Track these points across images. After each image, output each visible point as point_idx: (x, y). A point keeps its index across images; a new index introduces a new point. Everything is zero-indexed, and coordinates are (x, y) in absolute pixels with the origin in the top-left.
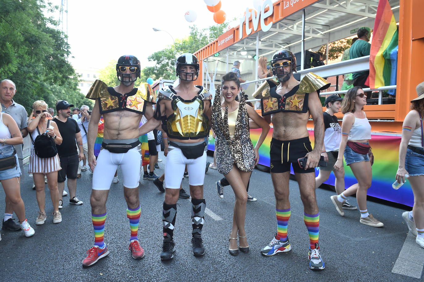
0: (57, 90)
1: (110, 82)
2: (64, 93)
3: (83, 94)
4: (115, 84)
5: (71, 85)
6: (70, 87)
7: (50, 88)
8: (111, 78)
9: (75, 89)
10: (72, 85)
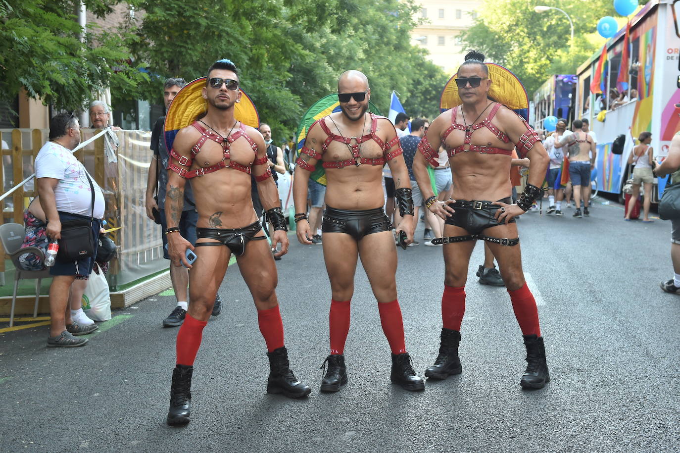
0: (344, 50)
1: (510, 27)
2: (362, 60)
3: (434, 63)
4: (526, 30)
5: (388, 35)
6: (385, 40)
7: (318, 45)
8: (513, 13)
9: (398, 48)
10: (391, 33)
